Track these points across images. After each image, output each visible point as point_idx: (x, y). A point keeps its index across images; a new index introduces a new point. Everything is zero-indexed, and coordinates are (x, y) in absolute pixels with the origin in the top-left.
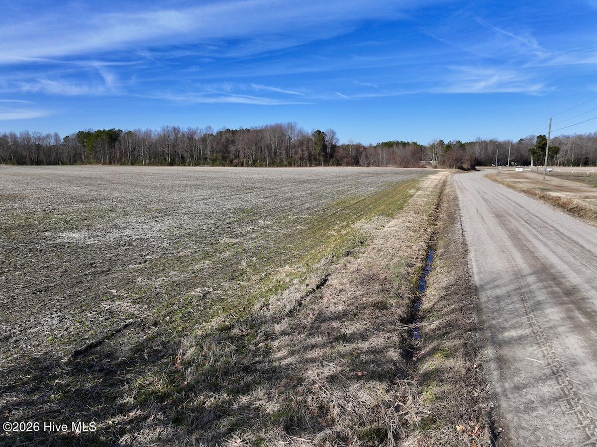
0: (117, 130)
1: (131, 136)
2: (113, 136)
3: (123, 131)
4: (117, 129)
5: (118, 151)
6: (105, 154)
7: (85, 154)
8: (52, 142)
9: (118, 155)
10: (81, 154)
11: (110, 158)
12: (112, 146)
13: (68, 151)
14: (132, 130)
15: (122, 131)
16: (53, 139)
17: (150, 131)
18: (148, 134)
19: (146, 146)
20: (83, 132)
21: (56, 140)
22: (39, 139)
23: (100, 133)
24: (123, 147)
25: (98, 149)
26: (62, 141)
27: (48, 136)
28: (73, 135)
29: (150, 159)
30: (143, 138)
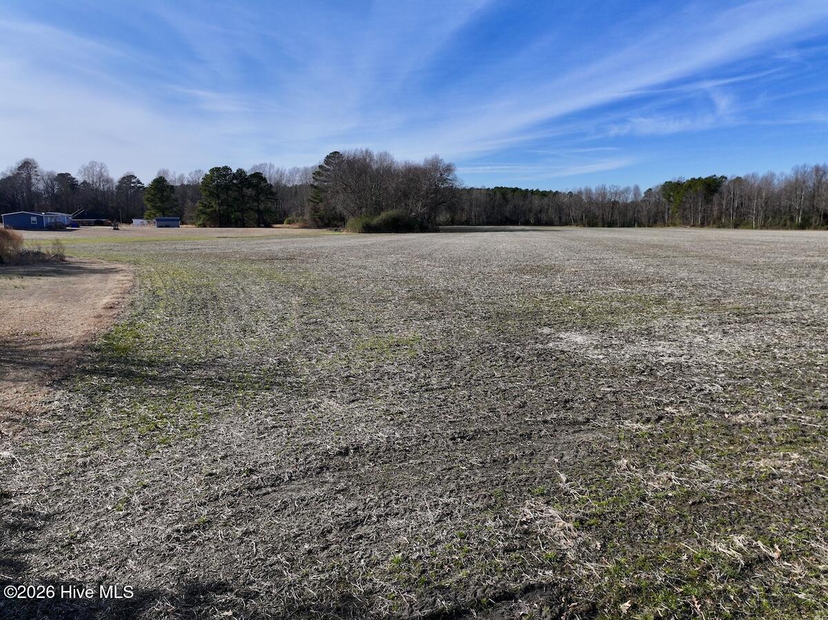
0: (719, 177)
1: (740, 185)
2: (712, 186)
3: (729, 178)
4: (719, 175)
5: (716, 208)
6: (696, 212)
7: (670, 212)
8: (630, 197)
9: (715, 213)
10: (663, 213)
11: (703, 217)
12: (708, 200)
13: (647, 208)
14: (742, 175)
15: (726, 178)
16: (632, 193)
17: (773, 175)
18: (768, 180)
19: (761, 198)
20: (671, 182)
21: (635, 195)
22: (616, 194)
23: (693, 182)
24: (724, 203)
25: (688, 206)
26: (643, 195)
27: (627, 190)
28: (658, 187)
29: (766, 218)
30: (759, 186)
